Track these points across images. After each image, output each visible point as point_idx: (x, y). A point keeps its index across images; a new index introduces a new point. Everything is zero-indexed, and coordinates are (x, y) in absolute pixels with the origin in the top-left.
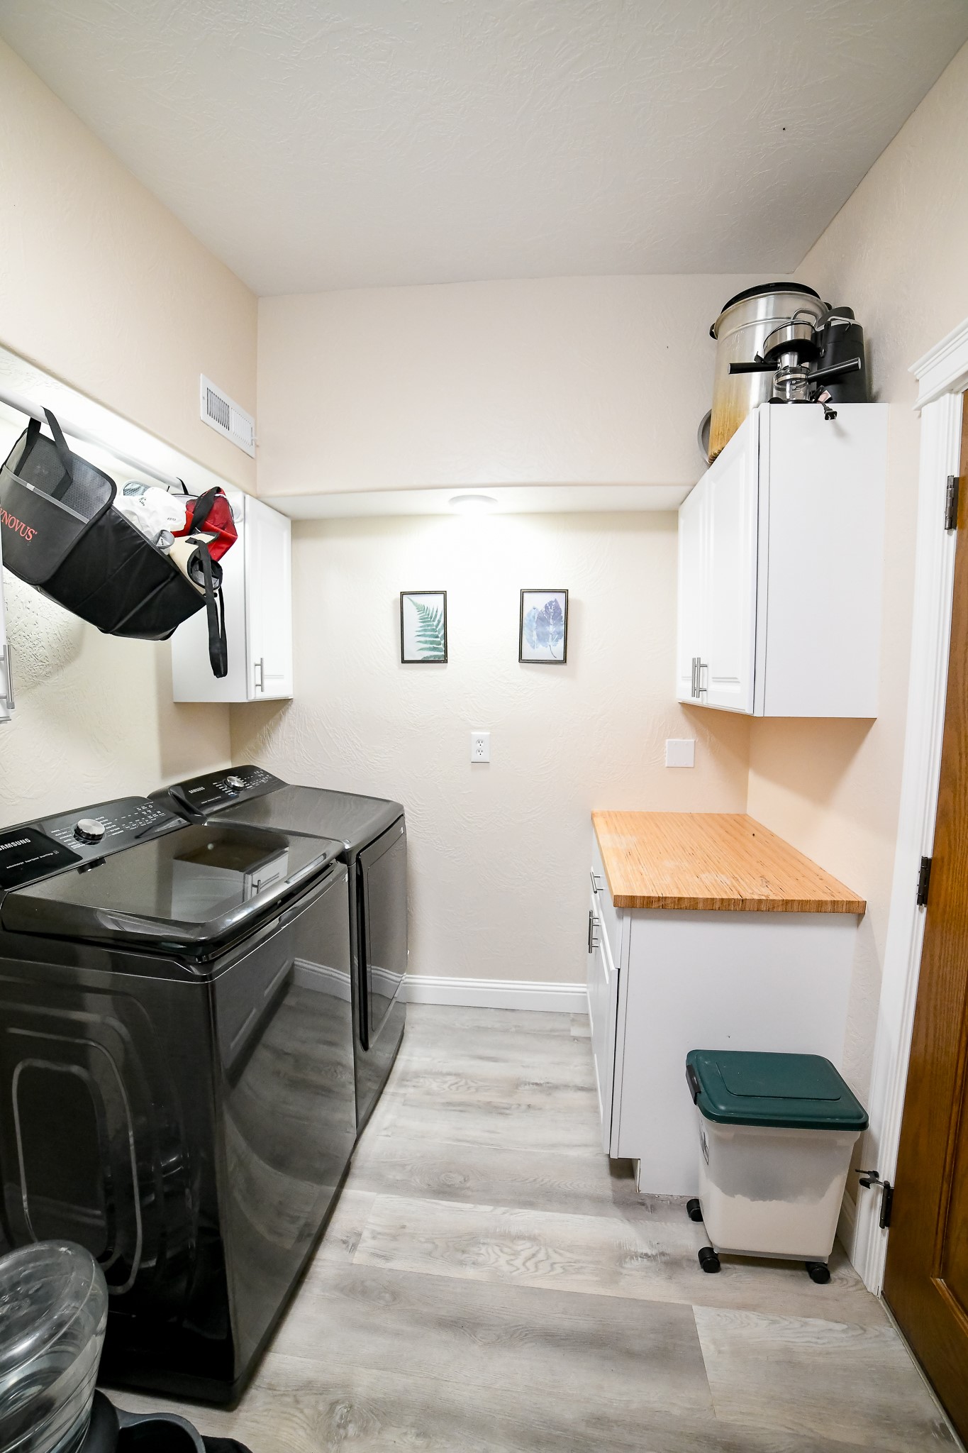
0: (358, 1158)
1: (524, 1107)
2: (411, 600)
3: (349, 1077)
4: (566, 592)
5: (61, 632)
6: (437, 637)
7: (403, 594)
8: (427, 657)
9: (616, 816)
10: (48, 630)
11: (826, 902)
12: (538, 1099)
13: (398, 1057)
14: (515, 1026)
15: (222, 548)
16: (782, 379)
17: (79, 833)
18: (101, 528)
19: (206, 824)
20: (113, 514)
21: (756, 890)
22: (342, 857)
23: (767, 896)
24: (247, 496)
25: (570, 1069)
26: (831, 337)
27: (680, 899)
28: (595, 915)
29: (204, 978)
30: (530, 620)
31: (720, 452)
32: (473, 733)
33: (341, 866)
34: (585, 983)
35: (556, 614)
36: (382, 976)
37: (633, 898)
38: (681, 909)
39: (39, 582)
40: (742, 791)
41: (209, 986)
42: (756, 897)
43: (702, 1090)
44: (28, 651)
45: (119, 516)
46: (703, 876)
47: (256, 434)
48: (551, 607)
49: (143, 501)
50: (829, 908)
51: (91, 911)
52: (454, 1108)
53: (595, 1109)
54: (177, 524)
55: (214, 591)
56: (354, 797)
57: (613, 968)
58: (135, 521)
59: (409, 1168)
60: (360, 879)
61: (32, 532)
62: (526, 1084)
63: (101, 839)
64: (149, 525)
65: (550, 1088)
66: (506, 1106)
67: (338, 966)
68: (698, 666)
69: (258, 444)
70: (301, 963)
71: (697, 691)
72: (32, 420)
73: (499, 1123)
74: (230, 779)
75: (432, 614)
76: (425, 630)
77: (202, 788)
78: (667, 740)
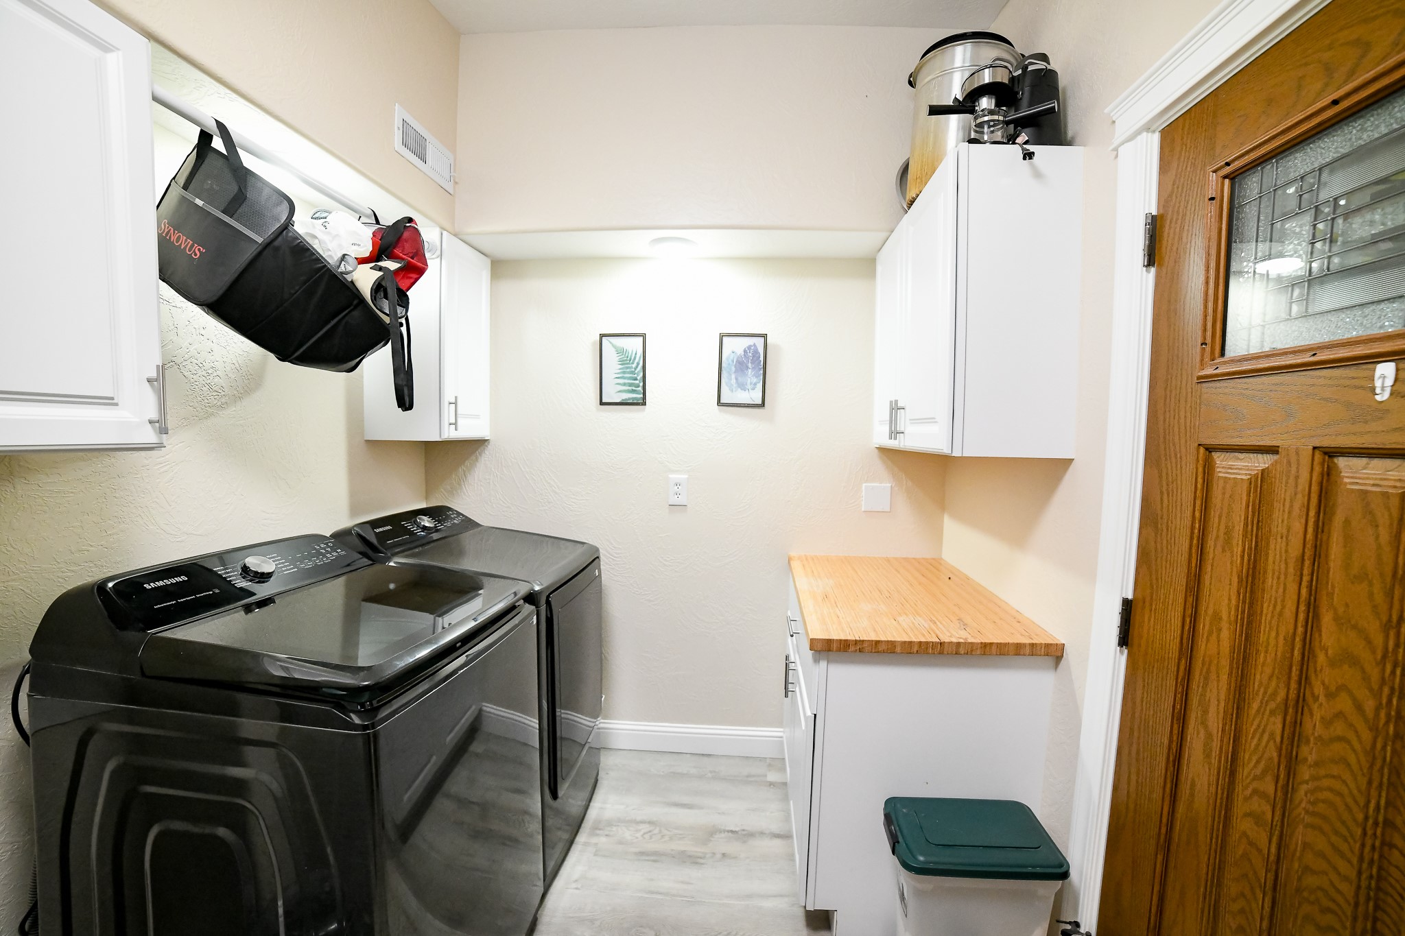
0: (545, 913)
1: (718, 856)
2: (611, 343)
3: (535, 826)
4: (765, 336)
5: (240, 362)
6: (636, 379)
7: (602, 336)
8: (626, 399)
9: (813, 559)
10: (225, 359)
11: (1025, 645)
12: (733, 847)
13: (591, 804)
14: (711, 772)
15: (411, 278)
16: (979, 121)
17: (245, 570)
18: (277, 249)
19: (392, 564)
20: (290, 234)
21: (954, 633)
22: (531, 598)
23: (966, 639)
24: (445, 233)
25: (767, 816)
26: (1028, 81)
27: (877, 642)
28: (792, 659)
29: (365, 728)
30: (729, 364)
31: (918, 196)
32: (670, 476)
33: (529, 608)
34: (782, 728)
35: (755, 359)
36: (575, 721)
37: (829, 642)
38: (878, 652)
39: (205, 303)
40: (937, 535)
41: (371, 736)
42: (954, 640)
43: (900, 839)
44: (201, 379)
45: (297, 237)
46: (901, 619)
47: (455, 172)
48: (750, 352)
49: (326, 224)
50: (1028, 650)
51: (256, 656)
52: (647, 858)
53: (791, 858)
54: (362, 250)
55: (400, 320)
56: (553, 539)
57: (809, 714)
58: (316, 245)
59: (598, 923)
60: (550, 621)
61: (199, 250)
62: (721, 832)
63: (271, 577)
64: (331, 249)
65: (744, 835)
66: (700, 855)
67: (524, 711)
68: (895, 408)
69: (457, 180)
70: (489, 708)
71: (894, 433)
72: (201, 130)
73: (693, 873)
74: (420, 519)
75: (631, 356)
76: (624, 373)
77: (389, 527)
78: (864, 485)
